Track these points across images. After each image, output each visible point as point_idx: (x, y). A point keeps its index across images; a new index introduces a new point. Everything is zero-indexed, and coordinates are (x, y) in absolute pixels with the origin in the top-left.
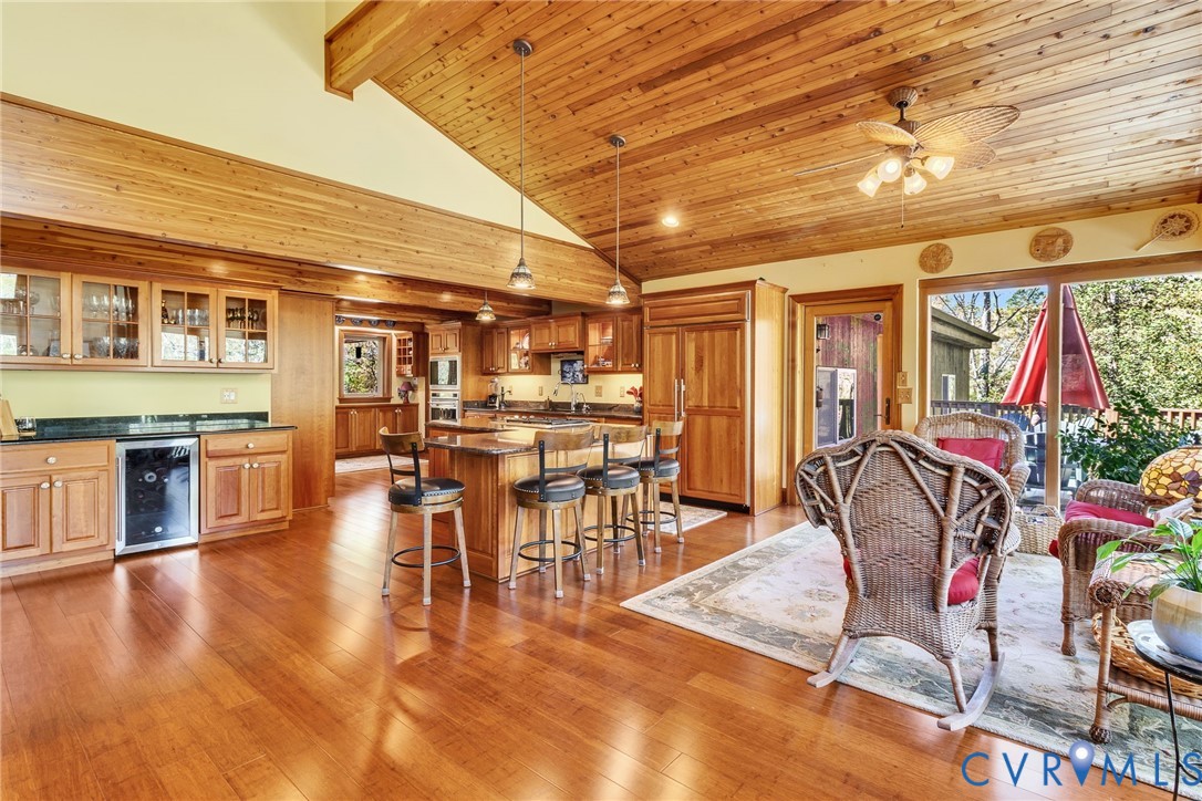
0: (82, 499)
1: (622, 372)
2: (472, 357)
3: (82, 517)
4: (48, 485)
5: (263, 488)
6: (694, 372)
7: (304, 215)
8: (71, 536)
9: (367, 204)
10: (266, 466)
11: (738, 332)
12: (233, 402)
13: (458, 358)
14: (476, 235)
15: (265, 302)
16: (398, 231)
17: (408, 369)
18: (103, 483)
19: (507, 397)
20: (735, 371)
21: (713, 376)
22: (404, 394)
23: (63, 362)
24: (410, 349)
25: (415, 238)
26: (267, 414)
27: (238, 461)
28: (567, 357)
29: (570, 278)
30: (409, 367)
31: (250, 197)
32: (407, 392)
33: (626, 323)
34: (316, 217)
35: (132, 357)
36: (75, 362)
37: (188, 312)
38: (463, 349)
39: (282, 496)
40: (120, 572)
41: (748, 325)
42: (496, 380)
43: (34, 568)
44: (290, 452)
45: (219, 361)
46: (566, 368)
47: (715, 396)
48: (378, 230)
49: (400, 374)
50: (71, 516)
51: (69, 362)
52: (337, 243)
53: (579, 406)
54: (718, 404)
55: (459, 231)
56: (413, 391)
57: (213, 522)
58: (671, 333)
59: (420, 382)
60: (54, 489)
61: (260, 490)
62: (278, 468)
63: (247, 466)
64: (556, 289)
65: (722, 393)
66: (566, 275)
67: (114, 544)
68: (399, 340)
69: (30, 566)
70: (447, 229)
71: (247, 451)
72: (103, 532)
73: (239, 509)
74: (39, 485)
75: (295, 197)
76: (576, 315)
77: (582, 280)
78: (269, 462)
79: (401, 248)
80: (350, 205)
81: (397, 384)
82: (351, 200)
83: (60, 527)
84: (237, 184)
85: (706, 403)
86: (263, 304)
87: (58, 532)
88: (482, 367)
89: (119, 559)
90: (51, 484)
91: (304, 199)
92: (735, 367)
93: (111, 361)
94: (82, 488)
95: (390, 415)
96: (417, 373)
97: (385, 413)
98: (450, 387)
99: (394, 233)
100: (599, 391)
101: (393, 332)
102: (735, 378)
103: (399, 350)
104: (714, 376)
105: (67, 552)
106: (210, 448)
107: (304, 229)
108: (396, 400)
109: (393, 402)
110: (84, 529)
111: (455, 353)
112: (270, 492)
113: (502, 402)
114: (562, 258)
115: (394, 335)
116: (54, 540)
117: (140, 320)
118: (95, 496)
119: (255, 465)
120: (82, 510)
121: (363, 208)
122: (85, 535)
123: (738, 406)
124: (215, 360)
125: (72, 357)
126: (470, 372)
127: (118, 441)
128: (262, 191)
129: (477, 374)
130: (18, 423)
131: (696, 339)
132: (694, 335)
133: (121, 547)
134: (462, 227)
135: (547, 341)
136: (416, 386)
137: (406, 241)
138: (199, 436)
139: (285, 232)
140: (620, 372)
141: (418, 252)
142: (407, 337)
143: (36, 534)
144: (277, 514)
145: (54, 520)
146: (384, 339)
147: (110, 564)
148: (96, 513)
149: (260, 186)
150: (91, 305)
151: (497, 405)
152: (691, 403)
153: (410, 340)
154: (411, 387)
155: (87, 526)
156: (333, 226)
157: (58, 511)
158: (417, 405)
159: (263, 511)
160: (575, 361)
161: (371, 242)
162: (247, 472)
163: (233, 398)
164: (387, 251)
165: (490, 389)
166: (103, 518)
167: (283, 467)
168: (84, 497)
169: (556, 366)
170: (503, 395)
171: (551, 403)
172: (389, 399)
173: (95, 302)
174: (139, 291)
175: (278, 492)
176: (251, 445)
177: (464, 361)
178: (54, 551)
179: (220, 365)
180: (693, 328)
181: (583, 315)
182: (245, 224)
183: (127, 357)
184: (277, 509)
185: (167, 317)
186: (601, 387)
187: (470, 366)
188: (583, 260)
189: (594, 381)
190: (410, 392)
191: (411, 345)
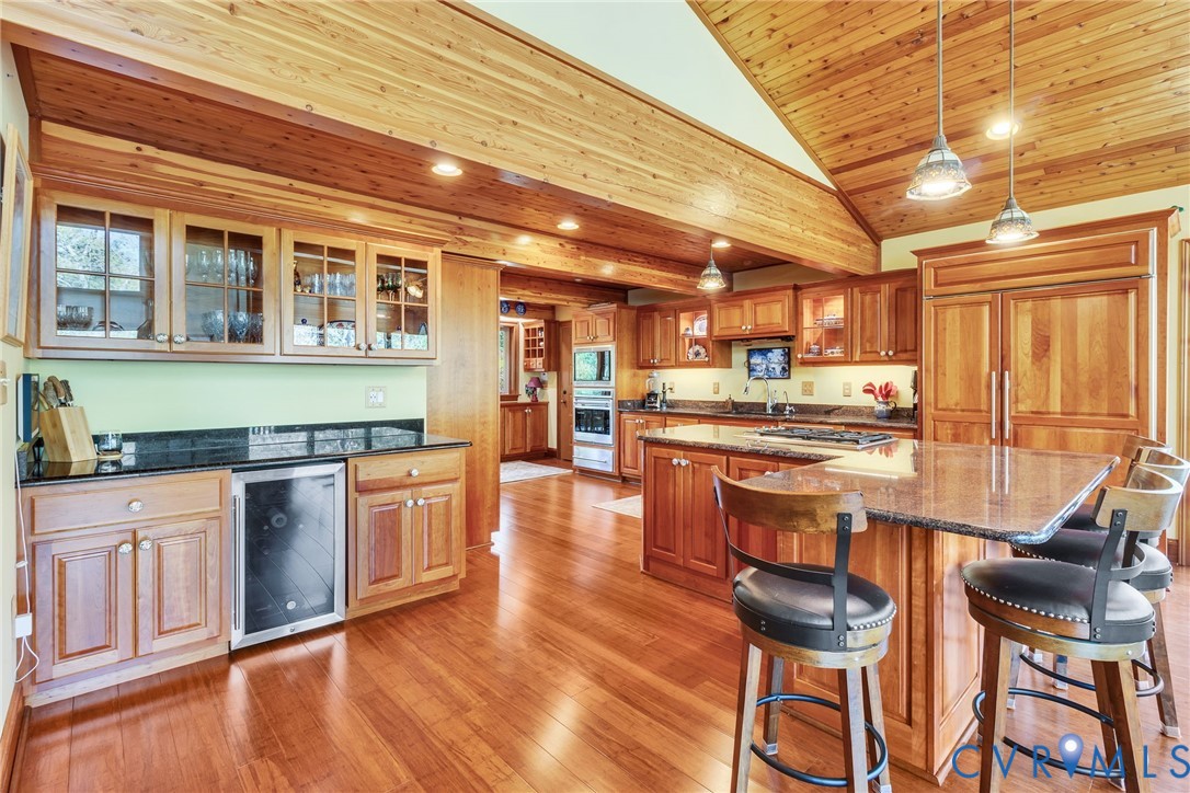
0: (181, 566)
1: (862, 362)
2: (627, 348)
3: (182, 596)
4: (130, 547)
5: (429, 536)
6: (1029, 361)
7: (514, 100)
8: (166, 627)
9: (594, 93)
10: (432, 501)
11: (1132, 296)
12: (381, 406)
13: (611, 347)
14: (719, 159)
15: (426, 262)
16: (631, 141)
17: (538, 363)
18: (213, 539)
19: (669, 396)
20: (1126, 357)
21: (1072, 365)
22: (532, 392)
23: (157, 347)
24: (541, 340)
25: (651, 154)
26: (422, 421)
27: (397, 495)
28: (756, 345)
29: (813, 230)
30: (540, 360)
31: (440, 58)
32: (535, 389)
33: (868, 298)
34: (531, 106)
35: (254, 342)
36: (175, 348)
37: (327, 278)
38: (617, 338)
39: (454, 546)
40: (238, 676)
41: (1153, 283)
42: (655, 375)
43: (111, 679)
44: (463, 479)
45: (370, 348)
46: (757, 360)
47: (1076, 397)
48: (608, 137)
49: (528, 369)
50: (166, 594)
51: (166, 347)
52: (559, 151)
53: (778, 408)
54: (1085, 409)
55: (700, 150)
56: (542, 387)
57: (364, 589)
58: (980, 304)
59: (551, 378)
60: (140, 553)
61: (426, 537)
62: (448, 505)
63: (410, 503)
64: (801, 244)
65: (1094, 391)
66: (811, 225)
67: (230, 634)
68: (527, 331)
69: (105, 677)
70: (687, 144)
71: (409, 481)
72: (213, 616)
73: (399, 568)
74: (117, 547)
75: (503, 69)
76: (785, 288)
77: (825, 234)
78: (435, 495)
79: (635, 167)
80: (574, 93)
81: (524, 379)
82: (576, 85)
83: (149, 614)
84: (421, 33)
85: (1056, 405)
86: (423, 265)
87: (147, 623)
88: (638, 359)
89: (235, 656)
90: (135, 545)
91: (514, 74)
92: (1125, 352)
93: (225, 346)
94: (182, 548)
95: (519, 415)
96: (548, 368)
97: (514, 412)
98: (600, 384)
99: (627, 144)
100: (808, 389)
101: (521, 321)
102: (1126, 368)
103: (527, 342)
104: (1075, 367)
105: (162, 652)
106: (361, 477)
107: (515, 123)
108: (524, 398)
109: (520, 400)
110: (185, 615)
111: (607, 342)
112: (438, 541)
113: (663, 401)
114: (806, 201)
115: (521, 323)
116: (140, 636)
117: (264, 286)
118: (202, 560)
119: (421, 502)
120: (181, 584)
121: (589, 98)
122: (186, 624)
123: (1132, 411)
124: (363, 346)
125: (170, 340)
126: (625, 364)
127: (234, 471)
128: (458, 51)
129: (633, 368)
130: (97, 439)
131: (1034, 311)
132: (1029, 304)
133: (238, 638)
134: (704, 144)
135: (737, 324)
136: (545, 382)
137: (641, 158)
138: (345, 460)
139: (488, 123)
140: (856, 363)
141: (654, 176)
142: (537, 326)
143: (111, 628)
144: (446, 572)
145: (140, 601)
146: (511, 329)
147: (223, 664)
148: (203, 587)
149: (454, 42)
150: (199, 265)
151: (658, 405)
152: (1022, 407)
153: (541, 329)
154: (541, 384)
155: (189, 609)
156: (552, 124)
157: (146, 589)
158: (546, 404)
159: (429, 568)
160: (770, 350)
161: (600, 155)
162: (409, 512)
163: (380, 400)
164: (618, 170)
165: (645, 386)
166: (212, 594)
167: (454, 503)
168: (185, 562)
169: (739, 356)
170: (664, 393)
171: (734, 403)
172: (516, 397)
173: (205, 262)
174: (264, 241)
175: (448, 540)
176: (415, 472)
177: (619, 352)
178: (141, 653)
179: (370, 353)
180: (1024, 294)
181: (796, 288)
182: (432, 104)
183: (247, 341)
184: (447, 564)
185: (299, 283)
186: (811, 384)
187: (626, 357)
188: (826, 205)
189: (800, 375)
190: (538, 389)
191: (542, 335)
